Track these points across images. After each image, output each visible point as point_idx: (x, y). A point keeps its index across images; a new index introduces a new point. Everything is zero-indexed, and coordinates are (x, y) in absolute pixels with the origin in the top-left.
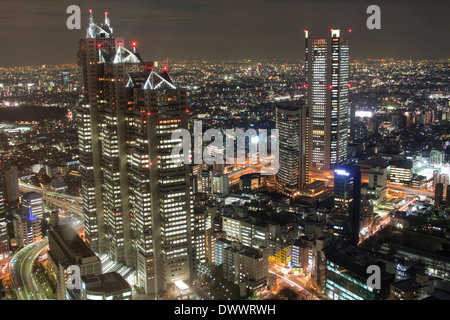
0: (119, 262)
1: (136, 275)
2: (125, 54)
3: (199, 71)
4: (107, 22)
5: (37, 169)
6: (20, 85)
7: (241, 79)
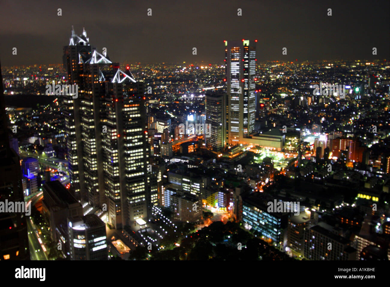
0: (96, 207)
1: (109, 215)
2: (99, 57)
3: (149, 70)
4: (85, 34)
5: (33, 140)
6: (18, 79)
7: (179, 75)
